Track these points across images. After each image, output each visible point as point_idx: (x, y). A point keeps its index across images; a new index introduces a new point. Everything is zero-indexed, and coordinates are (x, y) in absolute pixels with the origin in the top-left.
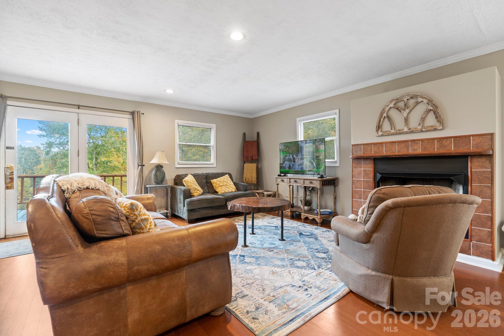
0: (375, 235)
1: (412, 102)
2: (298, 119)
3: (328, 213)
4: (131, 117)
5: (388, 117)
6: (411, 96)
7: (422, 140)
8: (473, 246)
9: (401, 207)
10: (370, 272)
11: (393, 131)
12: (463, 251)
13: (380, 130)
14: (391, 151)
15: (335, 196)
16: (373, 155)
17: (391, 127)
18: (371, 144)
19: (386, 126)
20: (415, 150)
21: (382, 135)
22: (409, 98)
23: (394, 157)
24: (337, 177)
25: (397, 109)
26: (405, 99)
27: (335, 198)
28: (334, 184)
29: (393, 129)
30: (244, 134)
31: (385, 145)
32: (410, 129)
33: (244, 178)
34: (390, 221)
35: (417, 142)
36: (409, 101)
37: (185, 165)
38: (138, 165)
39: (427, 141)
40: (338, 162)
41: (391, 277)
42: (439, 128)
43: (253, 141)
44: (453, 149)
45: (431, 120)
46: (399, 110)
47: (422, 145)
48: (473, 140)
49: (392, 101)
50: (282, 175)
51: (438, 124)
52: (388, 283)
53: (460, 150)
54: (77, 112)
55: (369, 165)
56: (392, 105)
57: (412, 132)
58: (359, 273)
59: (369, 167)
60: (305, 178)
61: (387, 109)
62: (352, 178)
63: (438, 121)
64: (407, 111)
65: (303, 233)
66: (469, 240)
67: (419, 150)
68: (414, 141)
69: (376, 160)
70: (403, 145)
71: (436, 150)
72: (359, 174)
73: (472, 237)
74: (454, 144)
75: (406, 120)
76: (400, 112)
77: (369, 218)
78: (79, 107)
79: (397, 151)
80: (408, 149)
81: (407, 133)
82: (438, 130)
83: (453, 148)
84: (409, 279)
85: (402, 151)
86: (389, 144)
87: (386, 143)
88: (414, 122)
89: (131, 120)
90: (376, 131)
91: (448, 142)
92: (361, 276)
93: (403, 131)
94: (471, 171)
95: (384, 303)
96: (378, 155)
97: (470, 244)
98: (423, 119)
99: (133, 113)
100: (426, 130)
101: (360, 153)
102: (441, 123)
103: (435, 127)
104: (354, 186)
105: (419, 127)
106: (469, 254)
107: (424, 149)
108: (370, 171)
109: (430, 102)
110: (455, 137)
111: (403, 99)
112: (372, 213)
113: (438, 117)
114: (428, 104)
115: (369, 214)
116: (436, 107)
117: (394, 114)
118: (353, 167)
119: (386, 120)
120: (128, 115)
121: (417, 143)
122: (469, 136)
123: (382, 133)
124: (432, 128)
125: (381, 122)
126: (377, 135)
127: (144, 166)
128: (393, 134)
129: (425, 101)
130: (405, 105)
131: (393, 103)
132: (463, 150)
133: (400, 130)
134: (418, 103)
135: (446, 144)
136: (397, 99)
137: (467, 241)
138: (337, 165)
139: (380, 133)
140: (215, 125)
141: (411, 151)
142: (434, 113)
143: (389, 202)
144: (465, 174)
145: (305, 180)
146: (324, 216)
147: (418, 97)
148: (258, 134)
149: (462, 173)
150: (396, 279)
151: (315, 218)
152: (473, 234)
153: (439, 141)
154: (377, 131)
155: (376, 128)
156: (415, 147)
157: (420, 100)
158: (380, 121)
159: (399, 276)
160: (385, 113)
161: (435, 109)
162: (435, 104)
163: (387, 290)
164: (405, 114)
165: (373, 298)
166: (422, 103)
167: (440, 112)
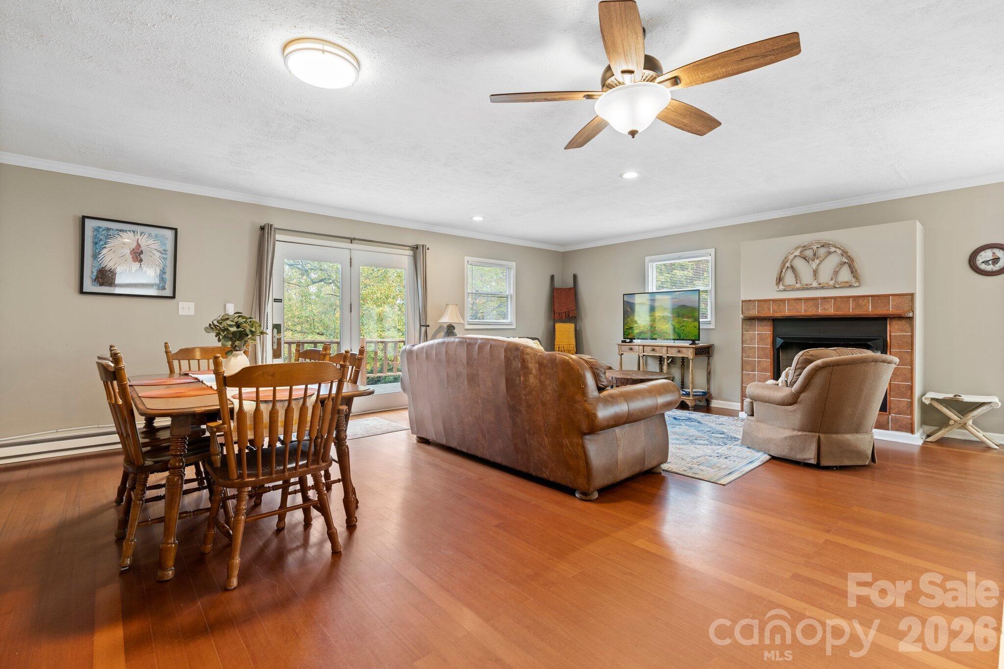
0: (803, 395)
1: (822, 251)
2: (647, 259)
3: (701, 393)
4: (411, 253)
5: (792, 267)
6: (822, 244)
7: (835, 298)
8: (892, 419)
9: (830, 366)
10: (795, 433)
11: (798, 286)
12: (880, 426)
13: (781, 283)
14: (795, 310)
15: (709, 371)
16: (772, 315)
17: (796, 280)
18: (769, 300)
19: (789, 279)
20: (826, 310)
21: (785, 290)
22: (819, 246)
23: (801, 317)
24: (711, 343)
25: (804, 258)
26: (815, 248)
27: (709, 373)
28: (708, 354)
29: (799, 282)
30: (552, 277)
31: (788, 302)
32: (820, 284)
33: (556, 346)
34: (818, 381)
35: (829, 300)
36: (818, 249)
37: (477, 325)
38: (421, 326)
39: (840, 299)
40: (713, 322)
41: (817, 434)
42: (855, 285)
43: (568, 289)
44: (870, 310)
45: (845, 275)
46: (806, 260)
47: (835, 303)
48: (893, 300)
49: (798, 248)
50: (628, 340)
51: (854, 280)
52: (815, 440)
53: (878, 311)
54: (349, 248)
55: (766, 327)
56: (797, 253)
57: (822, 288)
58: (784, 436)
59: (766, 331)
60: (667, 345)
61: (792, 257)
62: (741, 344)
63: (854, 277)
64: (817, 261)
65: (678, 418)
66: (887, 413)
67: (830, 310)
68: (824, 298)
69: (776, 322)
70: (811, 303)
71: (851, 310)
72: (752, 339)
73: (891, 409)
74: (871, 304)
75: (815, 273)
76: (808, 262)
77: (795, 380)
78: (352, 240)
79: (803, 311)
80: (818, 309)
81: (816, 288)
82: (854, 287)
83: (870, 308)
84: (834, 435)
85: (810, 310)
86: (792, 301)
87: (789, 300)
88: (825, 276)
89: (411, 259)
90: (776, 284)
91: (865, 301)
92: (786, 438)
93: (811, 286)
94: (890, 335)
95: (812, 459)
96: (778, 315)
97: (889, 417)
98: (836, 273)
99: (415, 248)
100: (839, 286)
101: (754, 313)
102: (857, 279)
103: (850, 284)
104: (744, 354)
105: (832, 283)
106: (888, 429)
107: (837, 308)
108: (767, 335)
109: (845, 253)
110: (872, 296)
111: (812, 247)
112: (800, 375)
113: (853, 271)
114: (842, 255)
115: (796, 376)
116: (852, 260)
117: (800, 264)
118: (744, 330)
119: (790, 271)
120: (408, 251)
121: (828, 302)
122: (888, 296)
123: (784, 288)
124: (847, 285)
125: (783, 273)
126: (778, 290)
127: (428, 326)
128: (798, 289)
129: (839, 252)
130: (815, 255)
131: (799, 250)
132: (881, 311)
133: (807, 285)
134: (830, 253)
135: (863, 303)
136: (804, 246)
137: (885, 414)
138: (712, 326)
139: (781, 287)
140: (514, 264)
141: (821, 311)
142: (850, 267)
143: (818, 362)
144: (884, 339)
145: (668, 348)
146: (697, 397)
147: (831, 246)
148: (575, 277)
149: (881, 338)
150: (822, 436)
151: (686, 401)
152: (892, 406)
153: (855, 300)
154: (778, 284)
155: (777, 281)
156: (827, 306)
157: (833, 249)
158: (782, 271)
159: (825, 433)
160: (788, 263)
161: (850, 262)
162: (851, 256)
163: (814, 447)
164: (814, 265)
165: (799, 457)
166: (835, 253)
167: (856, 266)
